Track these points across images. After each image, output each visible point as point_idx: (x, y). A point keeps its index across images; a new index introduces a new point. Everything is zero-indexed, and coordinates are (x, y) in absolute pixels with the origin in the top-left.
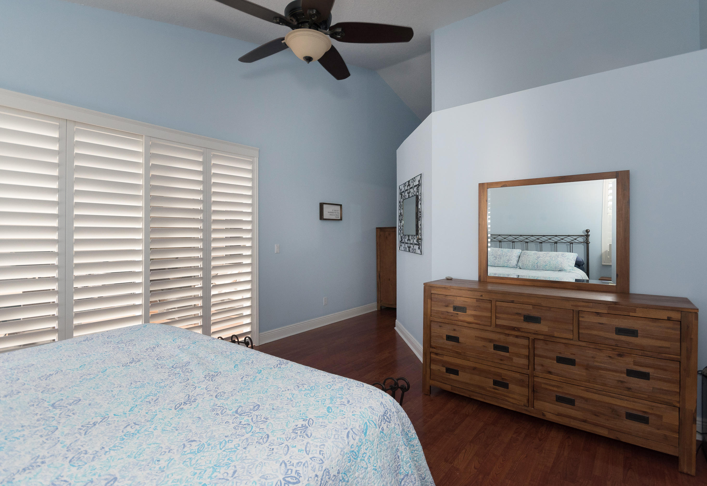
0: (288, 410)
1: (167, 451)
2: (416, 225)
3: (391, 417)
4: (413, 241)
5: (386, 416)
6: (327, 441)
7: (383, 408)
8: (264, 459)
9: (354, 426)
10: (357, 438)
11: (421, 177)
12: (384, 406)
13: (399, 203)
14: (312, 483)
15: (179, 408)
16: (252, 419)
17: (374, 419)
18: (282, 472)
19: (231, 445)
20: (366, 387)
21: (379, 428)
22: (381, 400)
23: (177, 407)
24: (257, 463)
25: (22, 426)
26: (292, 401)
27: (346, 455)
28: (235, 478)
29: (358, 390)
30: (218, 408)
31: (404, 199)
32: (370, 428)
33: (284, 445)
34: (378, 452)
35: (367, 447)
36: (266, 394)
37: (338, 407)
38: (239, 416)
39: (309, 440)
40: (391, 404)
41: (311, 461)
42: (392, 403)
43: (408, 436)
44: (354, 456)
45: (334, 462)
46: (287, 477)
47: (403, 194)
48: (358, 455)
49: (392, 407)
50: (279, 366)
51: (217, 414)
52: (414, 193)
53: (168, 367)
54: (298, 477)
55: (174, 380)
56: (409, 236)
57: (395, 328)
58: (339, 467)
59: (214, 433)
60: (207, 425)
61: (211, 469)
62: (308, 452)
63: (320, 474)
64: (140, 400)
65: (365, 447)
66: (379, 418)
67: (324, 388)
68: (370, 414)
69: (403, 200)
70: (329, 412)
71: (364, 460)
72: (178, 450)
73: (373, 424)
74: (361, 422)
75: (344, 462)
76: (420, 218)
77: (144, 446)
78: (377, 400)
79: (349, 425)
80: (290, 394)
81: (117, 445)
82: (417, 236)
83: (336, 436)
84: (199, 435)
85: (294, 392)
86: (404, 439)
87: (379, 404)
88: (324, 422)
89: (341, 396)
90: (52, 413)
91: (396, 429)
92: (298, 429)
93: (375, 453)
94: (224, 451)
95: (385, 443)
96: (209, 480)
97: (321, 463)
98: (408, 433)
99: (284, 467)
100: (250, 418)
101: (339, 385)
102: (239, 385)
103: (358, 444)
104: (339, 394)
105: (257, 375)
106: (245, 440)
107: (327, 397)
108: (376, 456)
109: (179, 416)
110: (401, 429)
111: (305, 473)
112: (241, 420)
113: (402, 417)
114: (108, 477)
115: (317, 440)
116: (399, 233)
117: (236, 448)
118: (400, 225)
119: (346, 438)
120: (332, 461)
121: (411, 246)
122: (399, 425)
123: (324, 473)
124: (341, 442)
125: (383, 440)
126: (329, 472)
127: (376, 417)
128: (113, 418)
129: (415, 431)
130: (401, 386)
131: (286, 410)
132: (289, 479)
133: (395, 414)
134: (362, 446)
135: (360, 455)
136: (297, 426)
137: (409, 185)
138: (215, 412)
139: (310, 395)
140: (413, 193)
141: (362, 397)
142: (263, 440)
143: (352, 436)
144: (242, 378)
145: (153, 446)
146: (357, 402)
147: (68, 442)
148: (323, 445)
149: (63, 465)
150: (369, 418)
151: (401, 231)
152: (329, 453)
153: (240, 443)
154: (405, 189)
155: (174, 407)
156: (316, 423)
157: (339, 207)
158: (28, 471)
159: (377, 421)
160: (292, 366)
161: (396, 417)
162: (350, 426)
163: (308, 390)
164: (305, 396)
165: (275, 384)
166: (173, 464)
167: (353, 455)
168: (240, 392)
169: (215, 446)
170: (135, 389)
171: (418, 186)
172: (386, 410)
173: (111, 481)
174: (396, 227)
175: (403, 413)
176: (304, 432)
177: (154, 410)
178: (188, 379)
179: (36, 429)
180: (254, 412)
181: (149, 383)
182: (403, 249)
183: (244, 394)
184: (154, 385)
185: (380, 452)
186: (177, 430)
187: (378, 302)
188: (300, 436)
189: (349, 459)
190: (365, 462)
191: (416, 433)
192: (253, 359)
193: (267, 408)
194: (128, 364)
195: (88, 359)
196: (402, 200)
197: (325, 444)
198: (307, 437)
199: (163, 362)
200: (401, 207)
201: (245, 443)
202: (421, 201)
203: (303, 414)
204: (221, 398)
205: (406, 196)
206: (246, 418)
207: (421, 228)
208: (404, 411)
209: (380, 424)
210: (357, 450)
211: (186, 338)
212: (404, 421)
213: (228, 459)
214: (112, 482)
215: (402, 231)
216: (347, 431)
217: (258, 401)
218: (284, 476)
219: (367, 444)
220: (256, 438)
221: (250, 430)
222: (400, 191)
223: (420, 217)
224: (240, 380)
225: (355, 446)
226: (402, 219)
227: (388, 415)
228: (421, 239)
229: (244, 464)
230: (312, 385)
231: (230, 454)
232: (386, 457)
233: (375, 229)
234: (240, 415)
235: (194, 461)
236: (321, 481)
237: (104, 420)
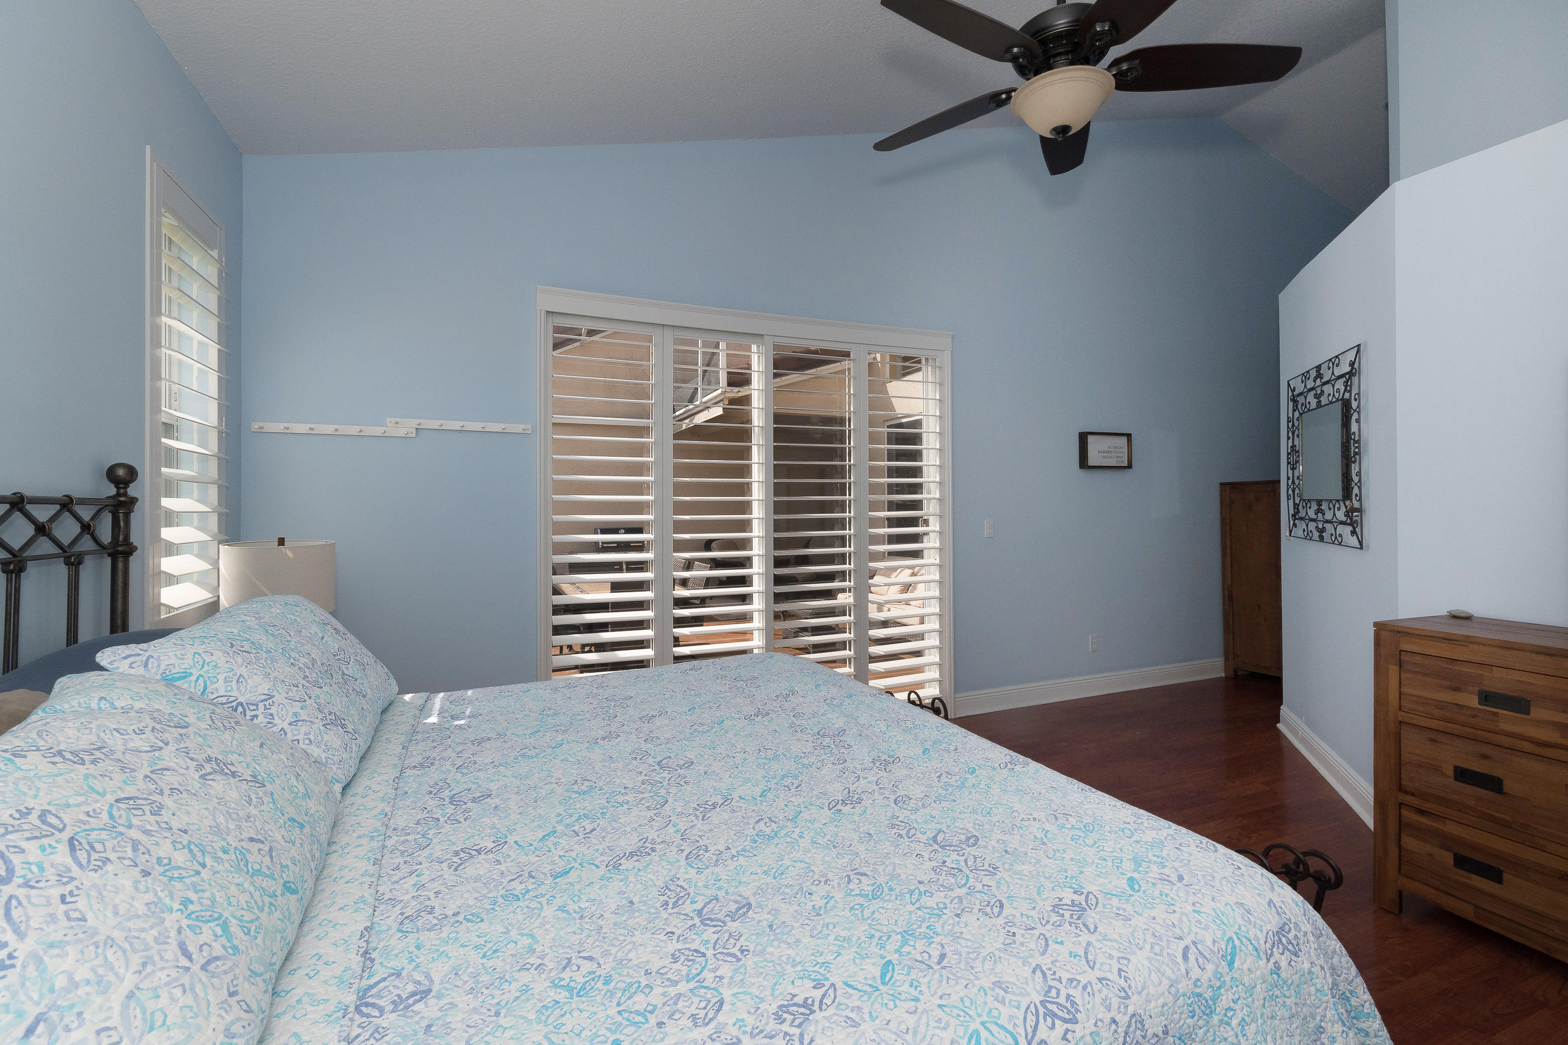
0: (1038, 861)
1: (823, 880)
2: (1343, 475)
3: (1301, 942)
4: (1334, 514)
5: (1284, 936)
6: (1134, 953)
7: (1276, 916)
8: (999, 950)
9: (1199, 937)
10: (1210, 967)
11: (1358, 352)
12: (1278, 912)
13: (1289, 421)
14: (1105, 1034)
15: (835, 809)
16: (966, 861)
17: (1251, 936)
18: (1038, 987)
19: (931, 902)
20: (1224, 854)
21: (1268, 960)
22: (1269, 895)
23: (831, 806)
24: (984, 952)
25: (625, 788)
26: (1044, 843)
27: (1181, 998)
28: (944, 968)
29: (1204, 858)
30: (900, 823)
31: (1304, 413)
32: (1242, 954)
33: (1036, 932)
34: (1265, 1018)
35: (1237, 996)
36: (990, 818)
37: (1154, 884)
38: (940, 850)
39: (1093, 938)
40: (1299, 911)
41: (1100, 986)
42: (1302, 910)
43: (1350, 1005)
44: (1203, 1008)
45: (1153, 1004)
46: (1049, 1002)
47: (1301, 399)
48: (1213, 1007)
49: (1300, 919)
50: (1009, 766)
51: (900, 835)
52: (1337, 395)
53: (811, 732)
54: (1073, 1010)
55: (824, 757)
56: (1319, 503)
57: (1278, 725)
58: (1166, 1019)
59: (898, 871)
60: (885, 851)
61: (899, 937)
62: (1092, 964)
63: (1123, 1020)
64: (775, 781)
65: (1230, 996)
66: (1267, 938)
67: (1116, 833)
68: (1240, 921)
69: (1301, 414)
70: (1132, 888)
71: (1228, 1024)
72: (839, 884)
73: (1250, 947)
74: (1219, 934)
75: (1178, 1011)
76: (1357, 457)
77: (787, 862)
78: (1257, 892)
79: (1186, 931)
80: (1040, 830)
81: (748, 848)
82: (1348, 503)
83: (1157, 949)
84: (872, 867)
85: (1047, 826)
86: (1339, 1007)
87: (1265, 903)
88: (1125, 910)
89: (1159, 860)
90: (659, 776)
91: (1315, 977)
92: (1064, 907)
93: (1259, 1017)
94: (918, 909)
95: (1285, 1002)
96: (897, 956)
97: (1123, 998)
98: (1349, 995)
99: (1041, 979)
100: (963, 858)
101: (1153, 834)
102: (935, 789)
103: (1212, 983)
104: (1154, 856)
105: (968, 776)
106: (957, 899)
107: (1124, 855)
108: (1262, 1025)
109: (836, 823)
110: (1330, 980)
111: (1089, 1006)
112: (945, 859)
113: (1329, 952)
114: (739, 898)
115: (1109, 944)
116: (1288, 496)
117: (940, 909)
118: (1290, 476)
119: (1180, 959)
120: (1148, 1001)
121: (1328, 526)
122: (1322, 968)
123: (1130, 1020)
124: (1168, 965)
125: (1278, 992)
126: (1142, 1022)
127: (1258, 933)
128: (738, 802)
129: (1370, 998)
130: (1314, 872)
131: (1033, 861)
132: (1053, 1007)
133: (1311, 938)
134: (1223, 990)
135: (1218, 1009)
136: (1061, 900)
137: (1319, 376)
138: (895, 830)
139: (1084, 841)
140: (1334, 396)
141: (1215, 875)
142: (992, 909)
143: (1197, 959)
144: (939, 777)
145: (799, 864)
146: (1202, 883)
147: (682, 826)
148: (1126, 959)
149: (678, 861)
150: (1240, 929)
151: (1294, 491)
152: (1142, 982)
153: (948, 902)
154: (1305, 386)
155: (827, 804)
156: (1104, 905)
157: (1125, 439)
158: (635, 858)
159: (1262, 942)
160: (1038, 770)
161: (1313, 946)
162: (1189, 934)
163: (1078, 829)
164: (1072, 840)
165: (1005, 802)
166: (834, 907)
167: (1200, 1004)
168: (938, 802)
169: (902, 895)
170: (765, 761)
171: (1347, 376)
172: (1285, 924)
173: (742, 908)
174: (1279, 482)
175: (1334, 942)
176: (1079, 918)
177: (796, 804)
178: (846, 761)
179: (642, 796)
180: (969, 849)
181: (785, 755)
182: (1300, 533)
183: (945, 809)
184: (793, 760)
185: (1272, 1018)
186: (835, 847)
187: (1227, 659)
188: (1070, 924)
189: (1191, 1009)
190: (1233, 1029)
191: (1372, 1001)
192: (958, 744)
193: (993, 847)
194: (752, 718)
195: (698, 699)
196: (1297, 414)
197: (1129, 957)
198: (1087, 932)
199: (803, 722)
200: (1293, 433)
201: (956, 906)
202: (1359, 413)
203: (1071, 878)
204: (905, 807)
205: (1309, 403)
206: (954, 856)
207: (1360, 481)
208: (1335, 937)
209: (1269, 952)
210: (1211, 994)
211: (834, 685)
212: (1335, 961)
213: (928, 927)
214: (745, 910)
215: (1297, 491)
216: (1182, 945)
217: (973, 828)
218: (1043, 998)
219: (1235, 988)
220: (978, 902)
221: (963, 882)
222: (1290, 394)
223: (1358, 454)
224: (936, 780)
225: (1206, 985)
226: (1297, 462)
227: (1291, 936)
228: (1359, 510)
229: (959, 947)
230: (1087, 821)
231: (930, 918)
232: (1287, 1036)
233: (1218, 488)
234: (943, 847)
235: (867, 913)
236: (1125, 1037)
237: (727, 803)
